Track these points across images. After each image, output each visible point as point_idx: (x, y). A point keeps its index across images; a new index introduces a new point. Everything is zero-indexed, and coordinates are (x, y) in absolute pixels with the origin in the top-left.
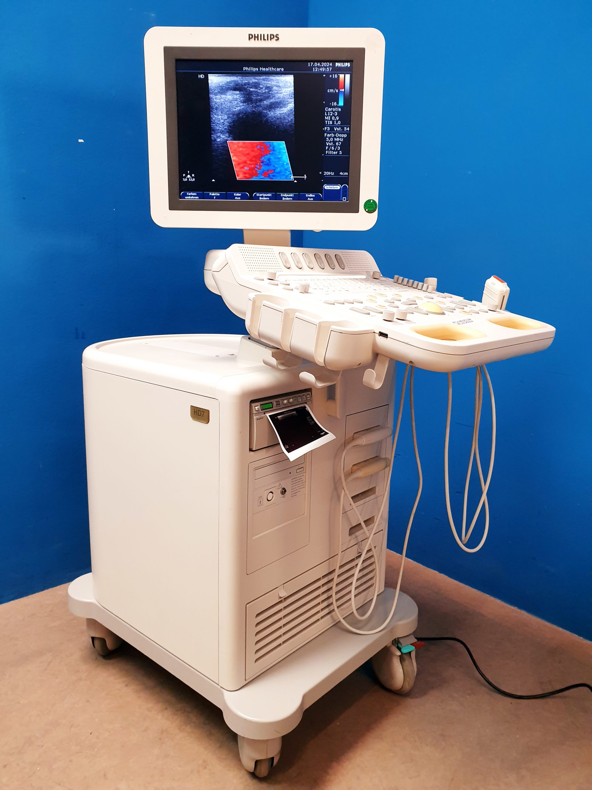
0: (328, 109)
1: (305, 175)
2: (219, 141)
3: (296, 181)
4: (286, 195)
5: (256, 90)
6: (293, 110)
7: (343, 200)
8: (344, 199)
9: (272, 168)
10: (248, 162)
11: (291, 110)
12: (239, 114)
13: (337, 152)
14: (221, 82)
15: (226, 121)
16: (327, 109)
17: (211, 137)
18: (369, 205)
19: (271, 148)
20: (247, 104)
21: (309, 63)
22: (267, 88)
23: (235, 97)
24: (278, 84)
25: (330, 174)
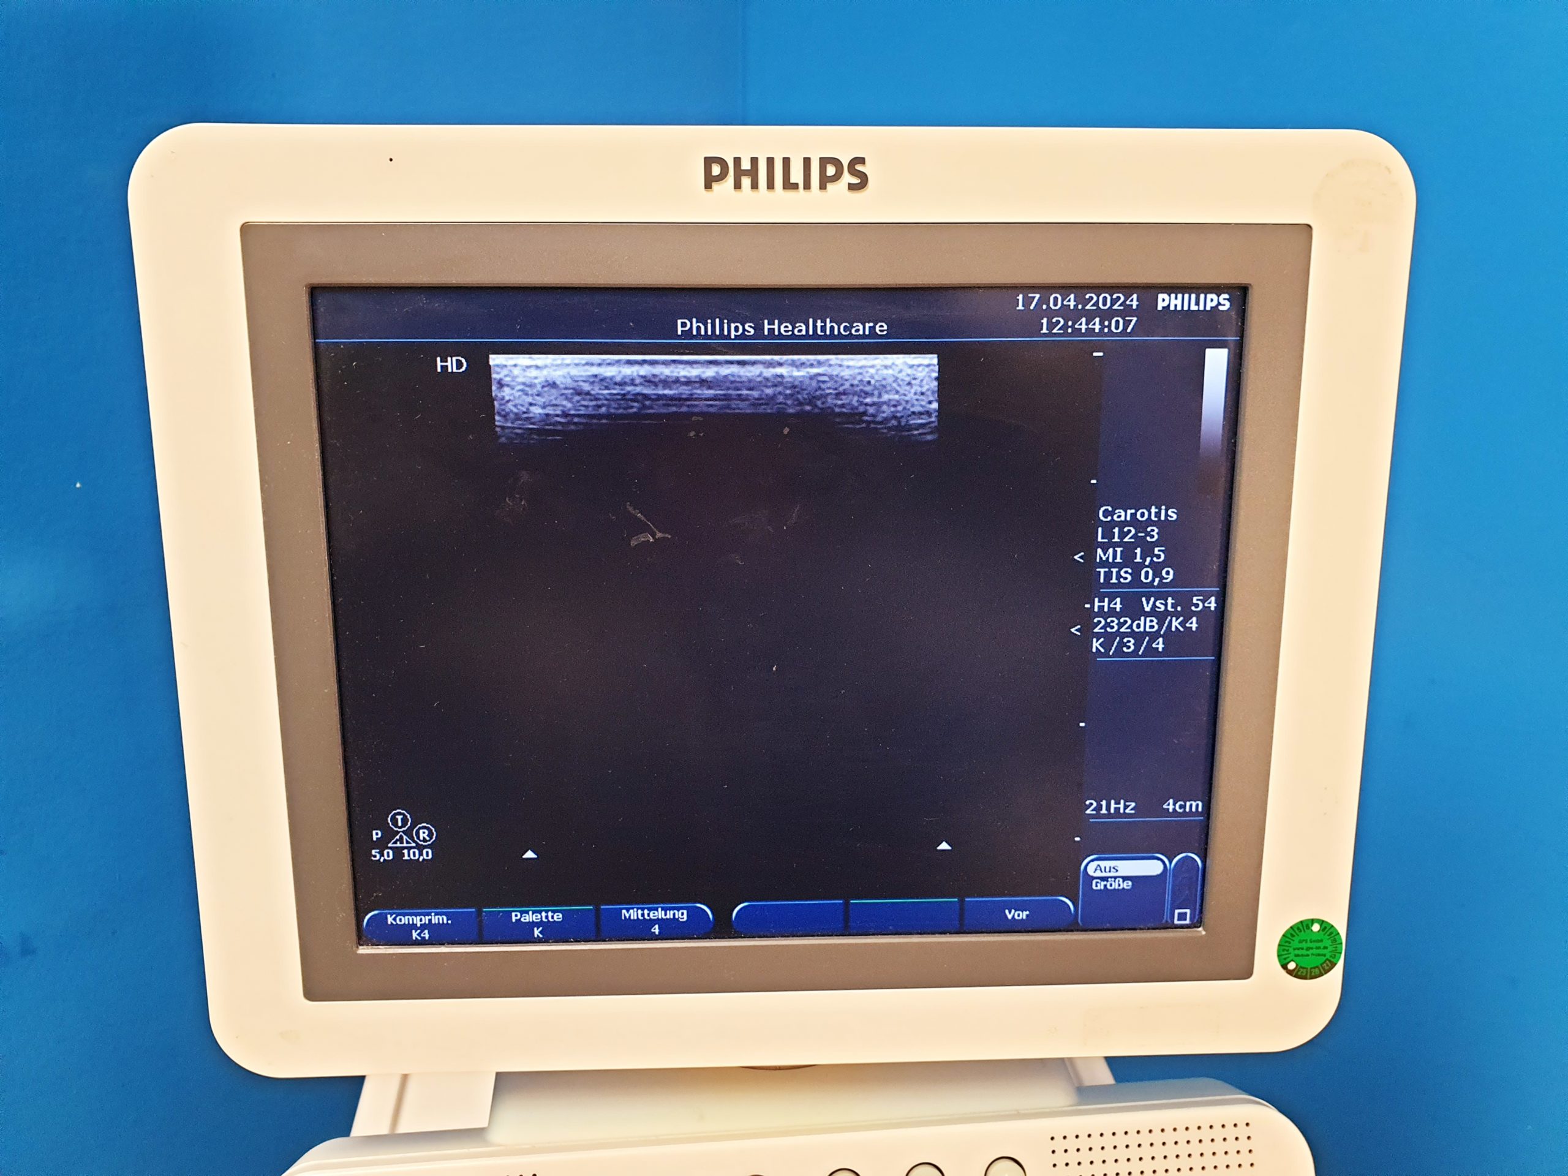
0: (1112, 514)
7: (1176, 922)
8: (1182, 917)
16: (1106, 513)
18: (1304, 945)
21: (1020, 297)
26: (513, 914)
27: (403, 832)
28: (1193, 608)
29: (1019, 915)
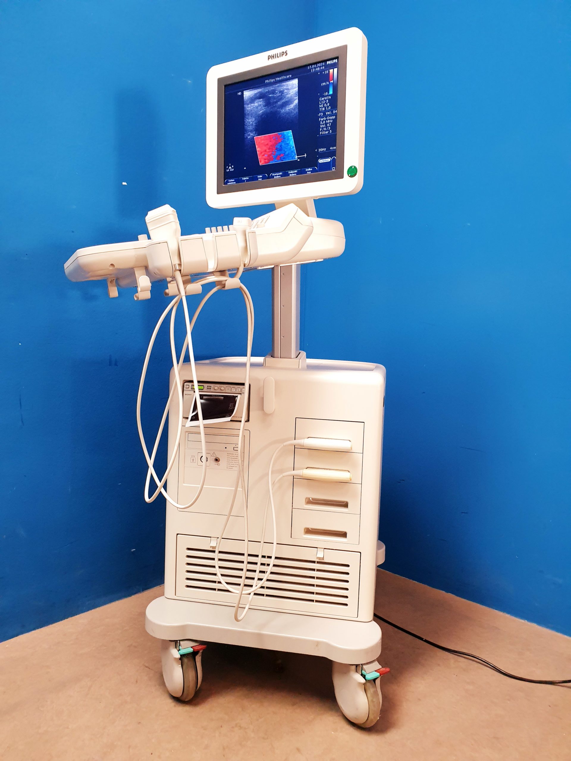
1: (305, 154)
2: (249, 138)
3: (299, 160)
4: (292, 172)
5: (273, 95)
6: (298, 104)
7: (333, 169)
9: (283, 152)
10: (267, 150)
11: (296, 105)
12: (262, 115)
13: (328, 132)
14: (251, 95)
15: (254, 122)
16: (321, 99)
17: (244, 136)
18: (351, 171)
19: (282, 137)
20: (267, 107)
21: (308, 67)
22: (280, 92)
23: (260, 104)
24: (288, 87)
25: (323, 150)
27: (230, 167)
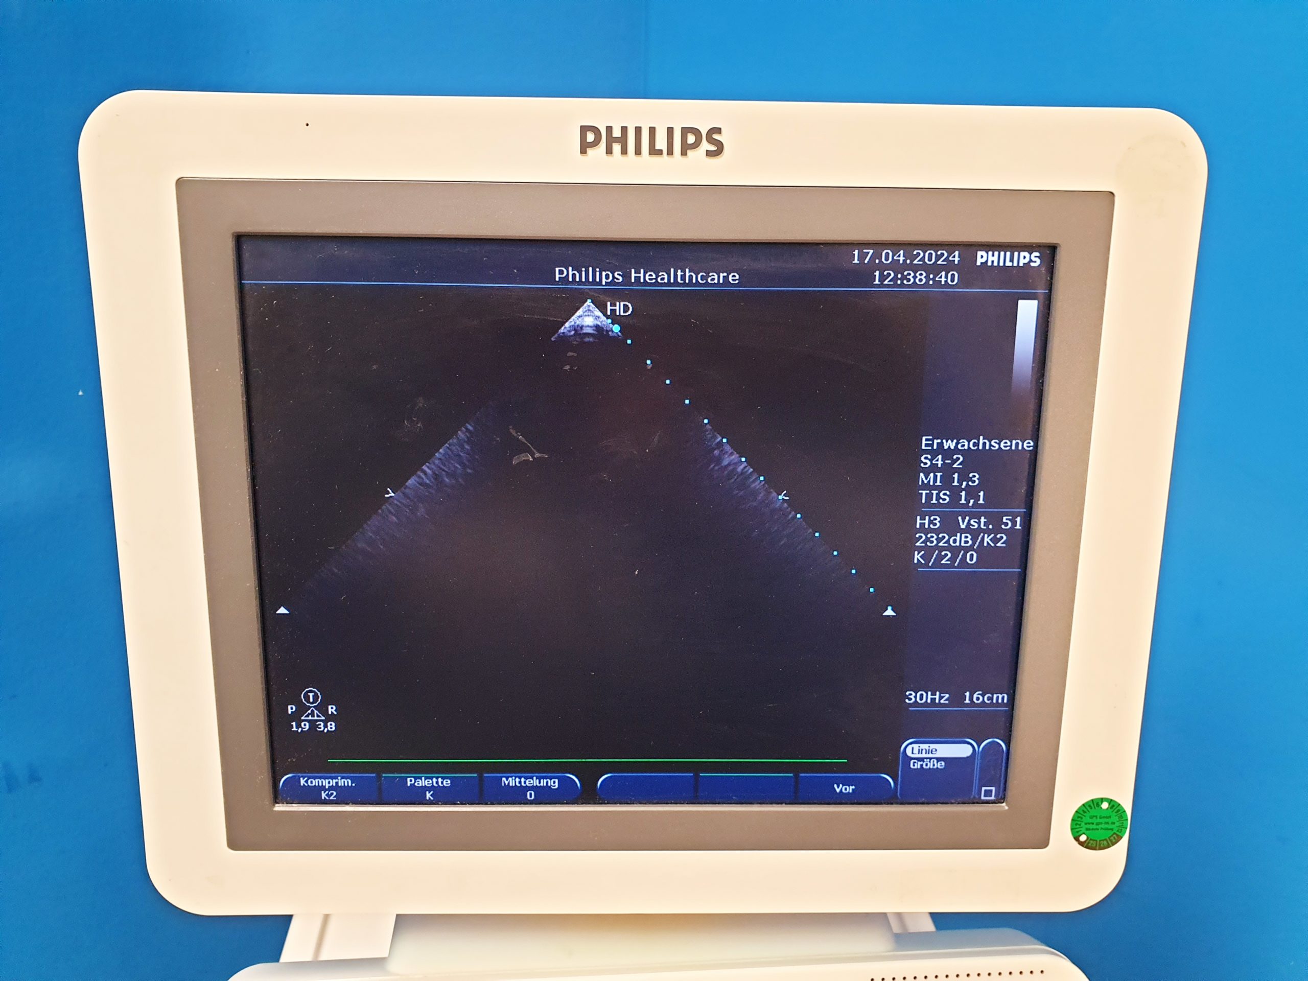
8: (988, 793)
18: (1094, 820)
21: (856, 252)
25: (933, 700)
26: (409, 779)
27: (314, 707)
28: (1003, 527)
29: (846, 789)
